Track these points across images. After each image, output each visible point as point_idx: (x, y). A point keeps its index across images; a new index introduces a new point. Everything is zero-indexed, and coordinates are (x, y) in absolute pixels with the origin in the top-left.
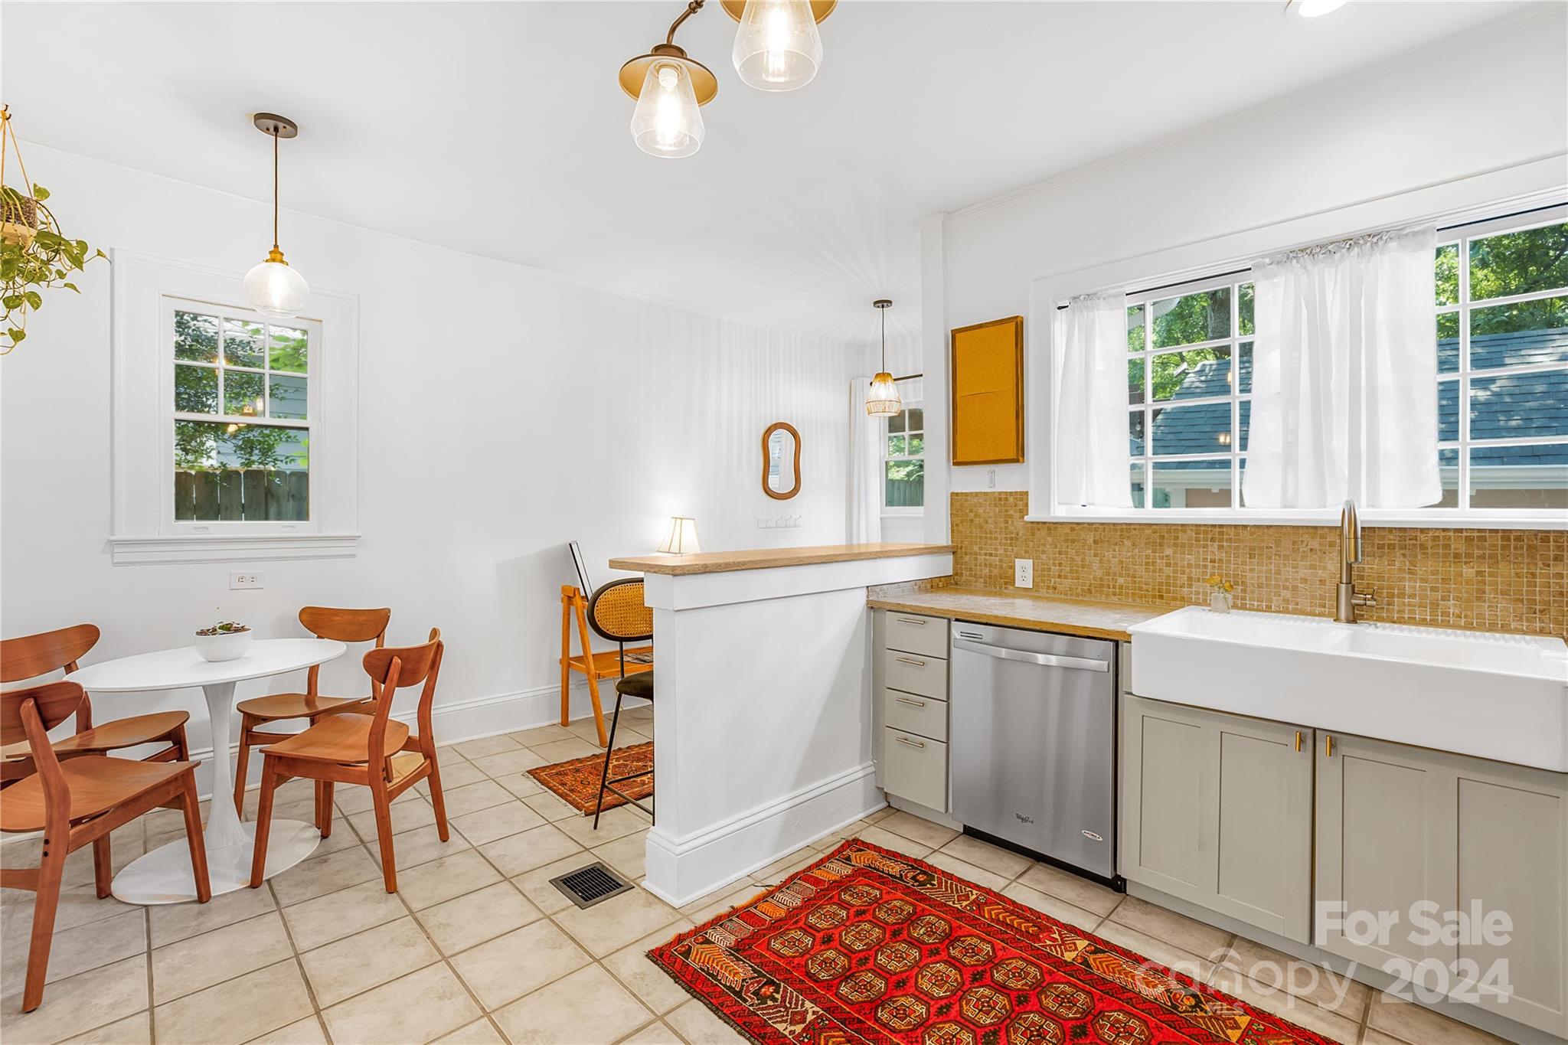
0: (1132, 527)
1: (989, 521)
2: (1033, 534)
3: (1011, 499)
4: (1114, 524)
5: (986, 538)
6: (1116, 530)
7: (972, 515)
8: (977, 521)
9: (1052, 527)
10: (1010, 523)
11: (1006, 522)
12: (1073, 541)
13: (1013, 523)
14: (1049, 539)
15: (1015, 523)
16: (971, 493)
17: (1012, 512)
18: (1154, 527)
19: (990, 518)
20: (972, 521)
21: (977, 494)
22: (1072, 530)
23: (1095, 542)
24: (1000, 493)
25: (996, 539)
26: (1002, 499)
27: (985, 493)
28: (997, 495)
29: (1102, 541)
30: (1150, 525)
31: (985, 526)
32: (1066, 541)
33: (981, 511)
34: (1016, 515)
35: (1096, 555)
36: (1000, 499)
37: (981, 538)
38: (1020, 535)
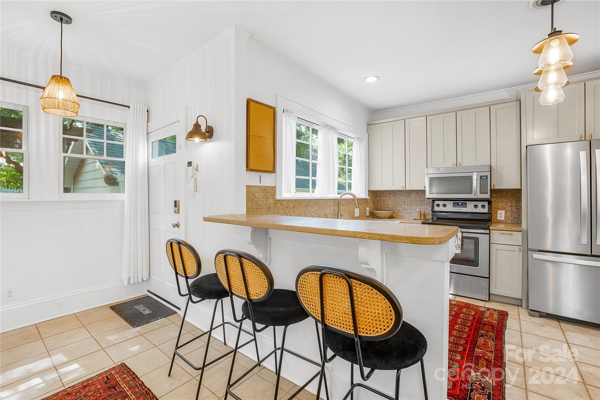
0: (301, 201)
1: (260, 200)
2: (276, 205)
3: (269, 189)
4: (298, 200)
5: (259, 208)
6: (298, 202)
7: (253, 197)
8: (255, 201)
9: (281, 201)
10: (268, 200)
11: (266, 200)
12: (288, 207)
13: (269, 200)
14: (281, 207)
15: (270, 200)
16: (253, 186)
17: (269, 196)
18: (306, 200)
19: (261, 198)
20: (253, 200)
21: (255, 186)
22: (287, 203)
23: (293, 207)
24: (264, 186)
25: (263, 208)
26: (265, 189)
27: (258, 186)
28: (263, 187)
29: (295, 206)
30: (305, 200)
31: (258, 202)
32: (286, 207)
33: (257, 195)
34: (271, 197)
35: (293, 212)
36: (264, 189)
37: (256, 208)
38: (272, 206)
